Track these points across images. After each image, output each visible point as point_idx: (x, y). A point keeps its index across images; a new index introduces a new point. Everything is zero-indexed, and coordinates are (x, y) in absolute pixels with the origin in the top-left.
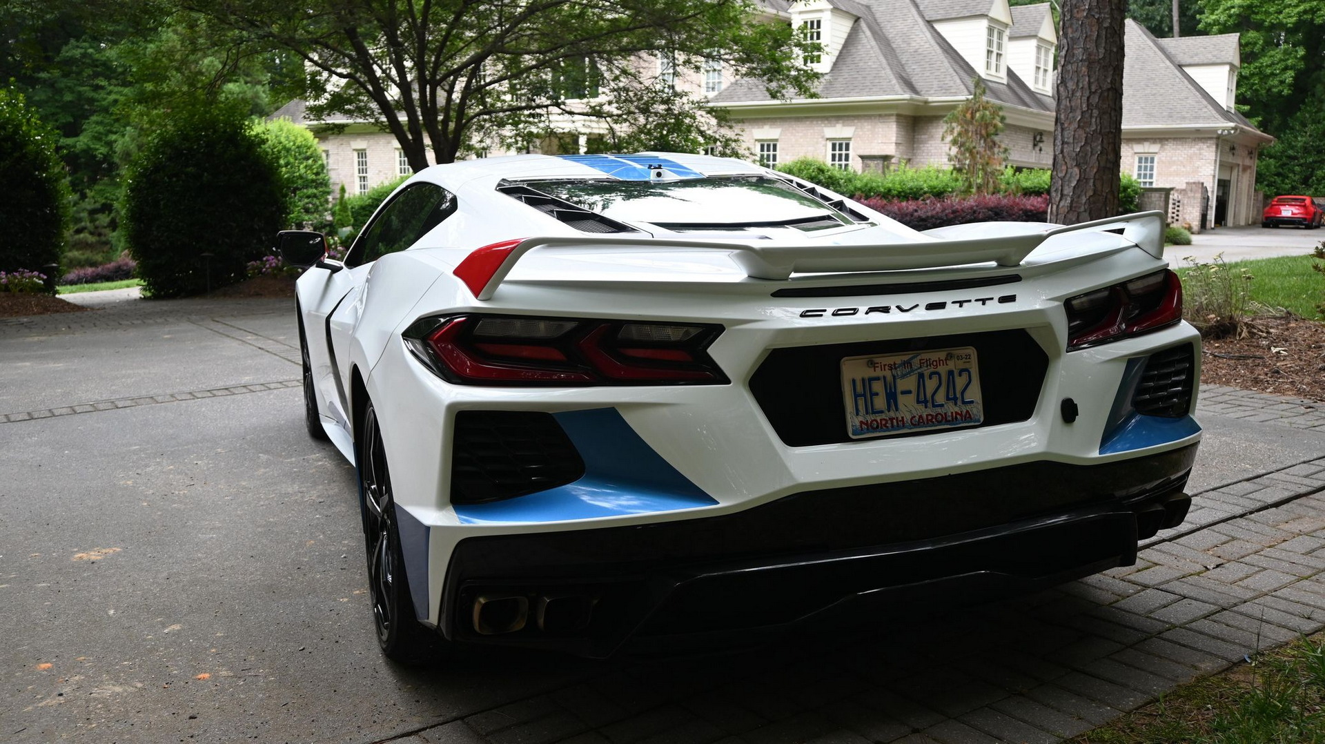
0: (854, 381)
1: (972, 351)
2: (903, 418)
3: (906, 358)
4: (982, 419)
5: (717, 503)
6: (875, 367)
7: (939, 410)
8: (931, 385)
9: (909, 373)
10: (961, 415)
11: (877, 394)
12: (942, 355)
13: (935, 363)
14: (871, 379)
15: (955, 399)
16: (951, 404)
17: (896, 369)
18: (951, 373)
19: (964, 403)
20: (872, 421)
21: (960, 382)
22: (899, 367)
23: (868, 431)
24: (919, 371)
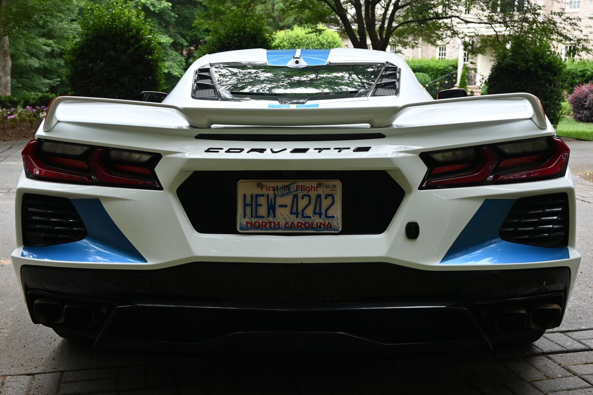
0: (245, 196)
1: (338, 184)
2: (279, 223)
3: (286, 184)
4: (340, 230)
5: (147, 262)
6: (262, 188)
7: (307, 220)
8: (302, 203)
9: (287, 194)
10: (324, 225)
11: (261, 205)
12: (314, 184)
13: (308, 189)
14: (257, 196)
15: (320, 214)
16: (317, 217)
17: (277, 190)
18: (319, 196)
19: (327, 217)
20: (256, 222)
21: (325, 203)
22: (280, 189)
23: (251, 228)
24: (295, 193)
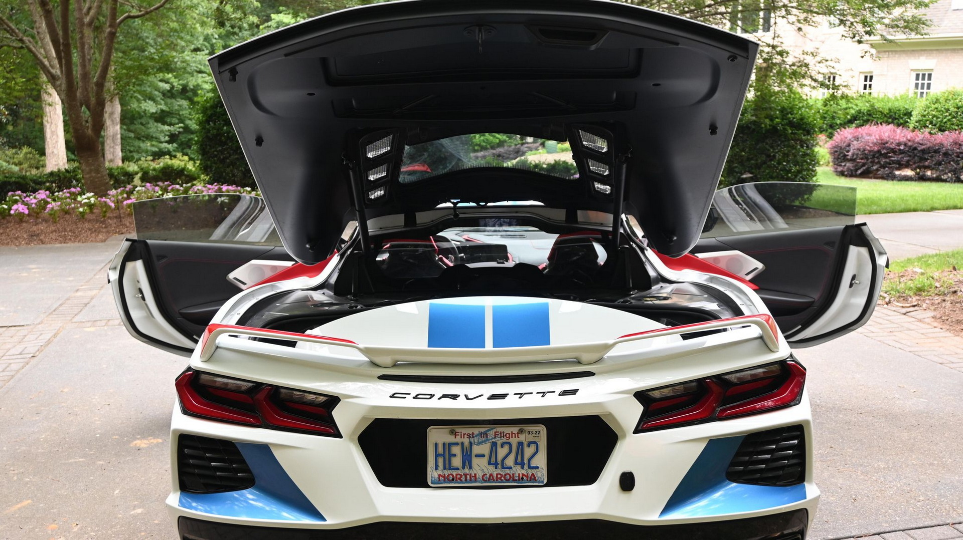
0: (436, 445)
1: (543, 429)
2: (475, 475)
3: (483, 430)
4: (545, 481)
5: (325, 520)
6: (456, 435)
7: (508, 471)
8: (502, 452)
9: (485, 441)
10: (527, 476)
11: (455, 455)
12: (515, 429)
13: (508, 436)
14: (451, 444)
15: (522, 465)
16: (519, 467)
17: (473, 437)
18: (520, 444)
19: (530, 467)
20: (449, 475)
21: (529, 452)
22: (476, 436)
23: (445, 481)
24: (493, 440)
